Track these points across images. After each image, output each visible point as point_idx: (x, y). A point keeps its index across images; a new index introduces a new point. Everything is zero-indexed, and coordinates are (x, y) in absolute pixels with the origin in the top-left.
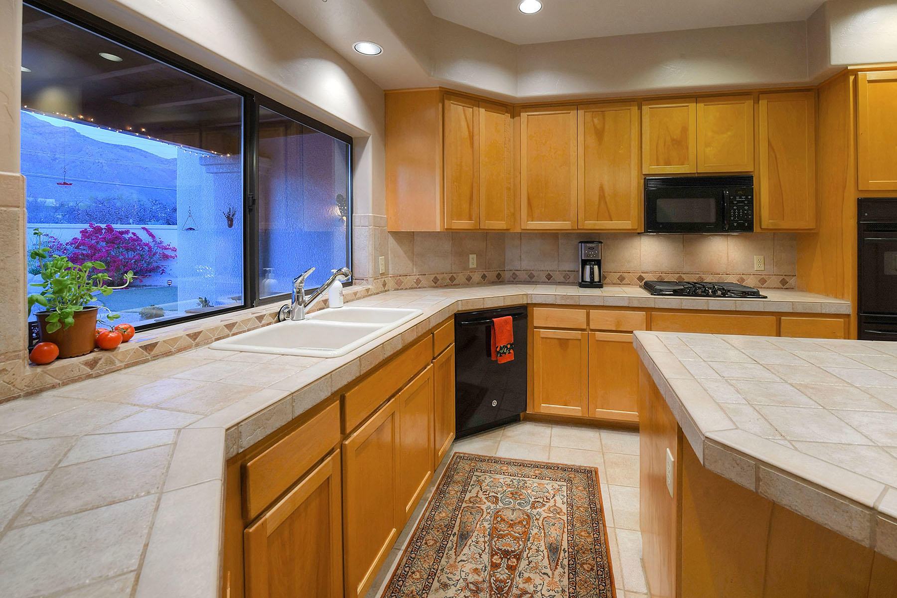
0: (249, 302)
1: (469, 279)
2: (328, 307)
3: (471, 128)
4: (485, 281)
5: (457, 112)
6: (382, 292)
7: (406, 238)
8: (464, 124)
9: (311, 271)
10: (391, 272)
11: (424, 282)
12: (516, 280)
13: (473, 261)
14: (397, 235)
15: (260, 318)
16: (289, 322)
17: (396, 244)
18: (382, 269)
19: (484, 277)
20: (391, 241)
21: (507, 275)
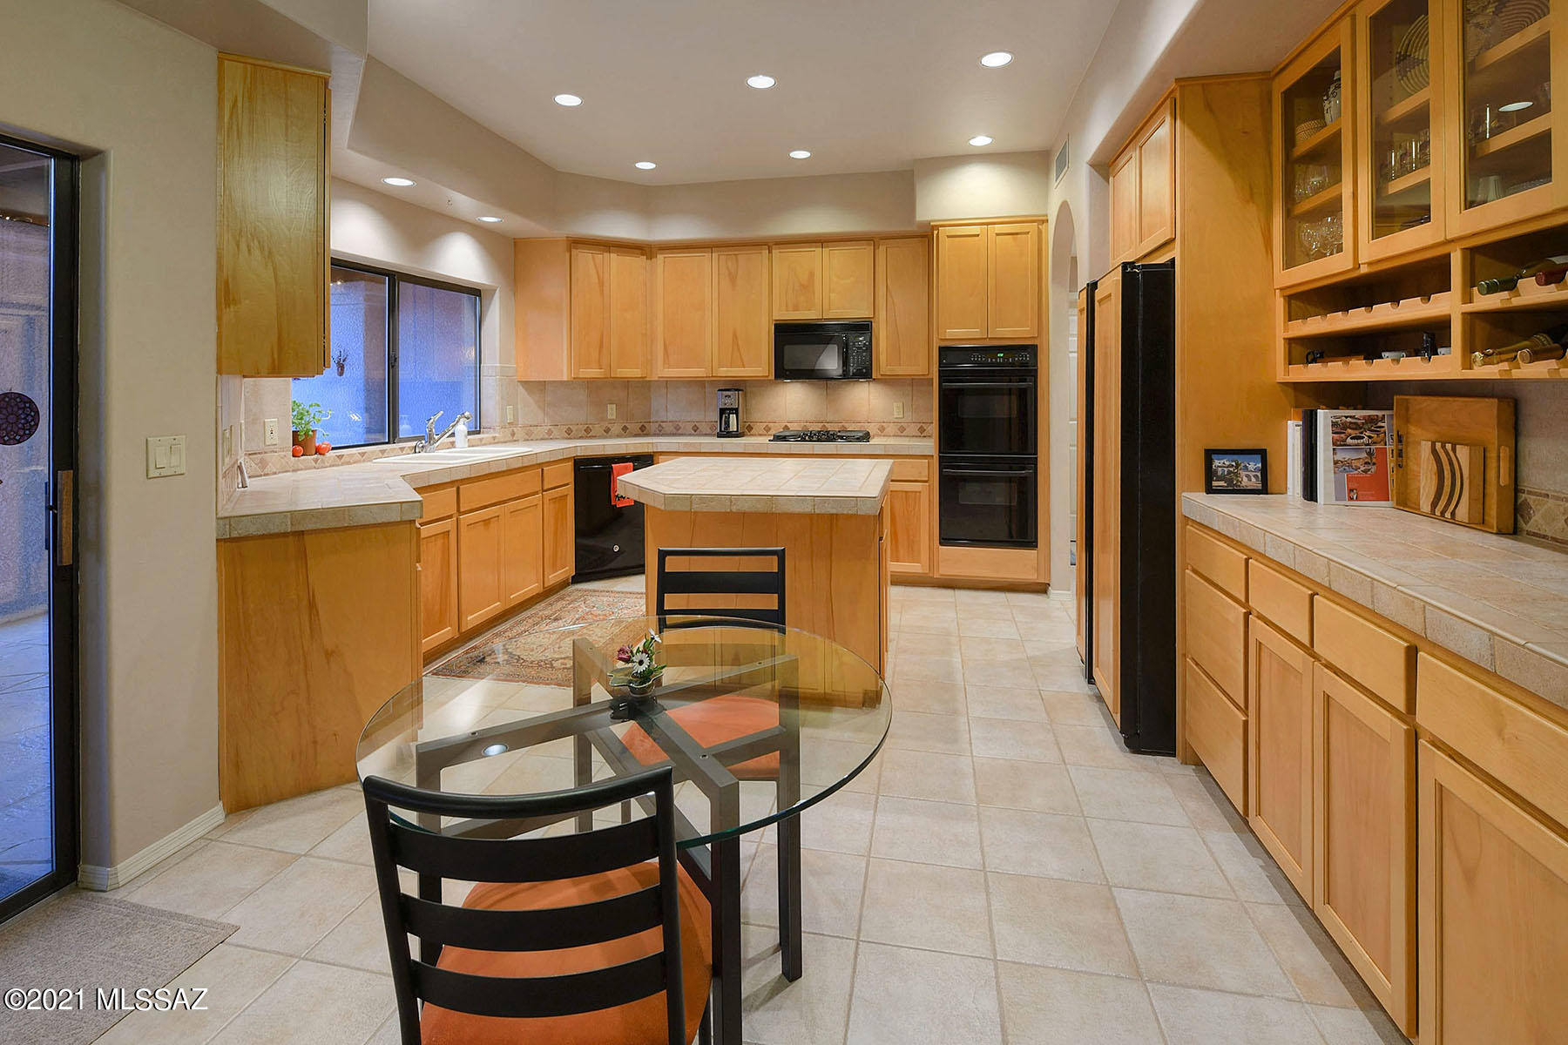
0: (391, 439)
1: (607, 430)
2: (455, 447)
3: (601, 273)
4: (625, 432)
5: (586, 260)
6: (510, 441)
7: (537, 388)
8: (593, 271)
9: (440, 415)
10: (521, 422)
11: (556, 433)
12: (662, 432)
13: (612, 411)
14: (526, 384)
15: (402, 449)
16: (422, 454)
17: (526, 393)
18: (510, 418)
19: (625, 428)
20: (521, 390)
21: (653, 427)
